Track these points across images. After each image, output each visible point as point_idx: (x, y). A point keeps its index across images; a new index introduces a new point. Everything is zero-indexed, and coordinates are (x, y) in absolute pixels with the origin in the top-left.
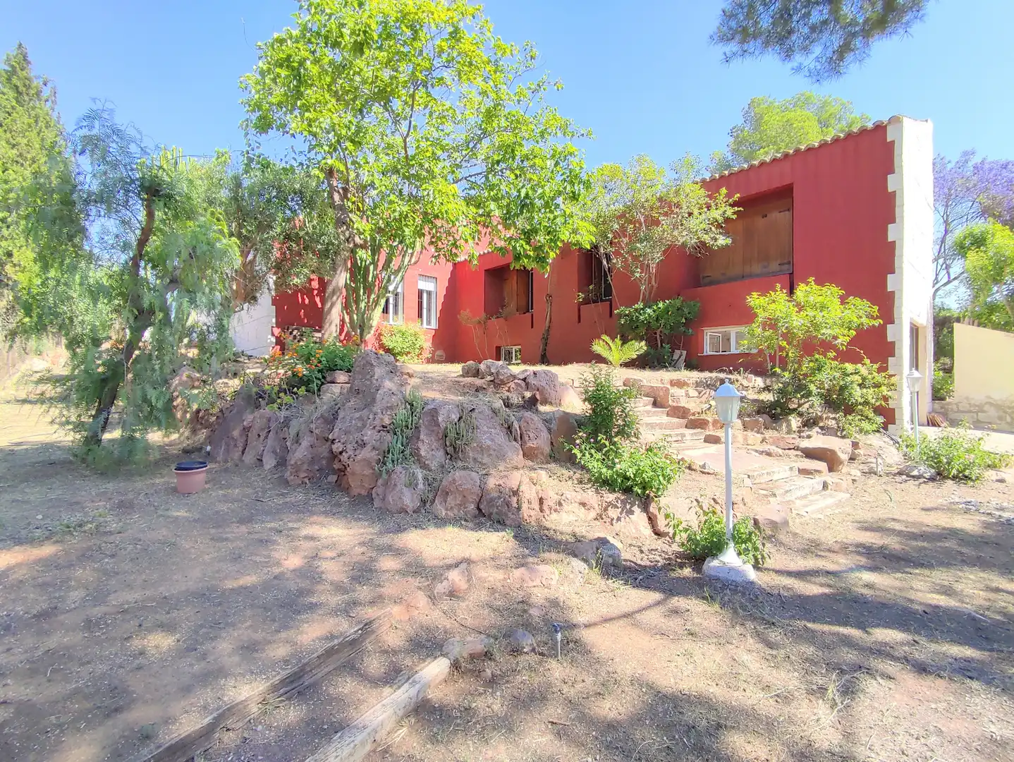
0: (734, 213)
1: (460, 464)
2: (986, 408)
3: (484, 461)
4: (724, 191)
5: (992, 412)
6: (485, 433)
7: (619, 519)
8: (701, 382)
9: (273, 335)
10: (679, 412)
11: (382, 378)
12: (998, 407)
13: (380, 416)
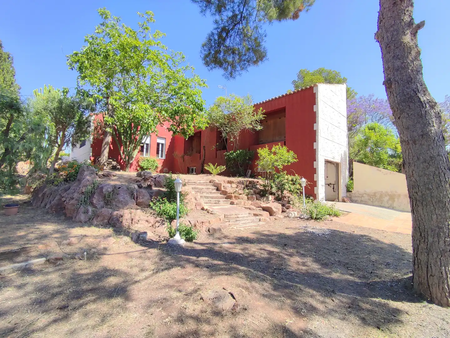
0: (264, 117)
1: (109, 206)
2: (364, 195)
3: (119, 206)
4: (261, 108)
5: (366, 197)
6: (122, 196)
7: (159, 227)
8: (240, 182)
9: (90, 159)
10: (224, 193)
11: (87, 175)
12: (368, 195)
13: (81, 189)
